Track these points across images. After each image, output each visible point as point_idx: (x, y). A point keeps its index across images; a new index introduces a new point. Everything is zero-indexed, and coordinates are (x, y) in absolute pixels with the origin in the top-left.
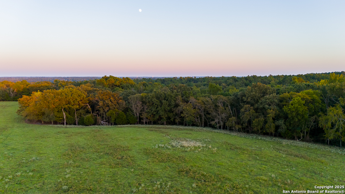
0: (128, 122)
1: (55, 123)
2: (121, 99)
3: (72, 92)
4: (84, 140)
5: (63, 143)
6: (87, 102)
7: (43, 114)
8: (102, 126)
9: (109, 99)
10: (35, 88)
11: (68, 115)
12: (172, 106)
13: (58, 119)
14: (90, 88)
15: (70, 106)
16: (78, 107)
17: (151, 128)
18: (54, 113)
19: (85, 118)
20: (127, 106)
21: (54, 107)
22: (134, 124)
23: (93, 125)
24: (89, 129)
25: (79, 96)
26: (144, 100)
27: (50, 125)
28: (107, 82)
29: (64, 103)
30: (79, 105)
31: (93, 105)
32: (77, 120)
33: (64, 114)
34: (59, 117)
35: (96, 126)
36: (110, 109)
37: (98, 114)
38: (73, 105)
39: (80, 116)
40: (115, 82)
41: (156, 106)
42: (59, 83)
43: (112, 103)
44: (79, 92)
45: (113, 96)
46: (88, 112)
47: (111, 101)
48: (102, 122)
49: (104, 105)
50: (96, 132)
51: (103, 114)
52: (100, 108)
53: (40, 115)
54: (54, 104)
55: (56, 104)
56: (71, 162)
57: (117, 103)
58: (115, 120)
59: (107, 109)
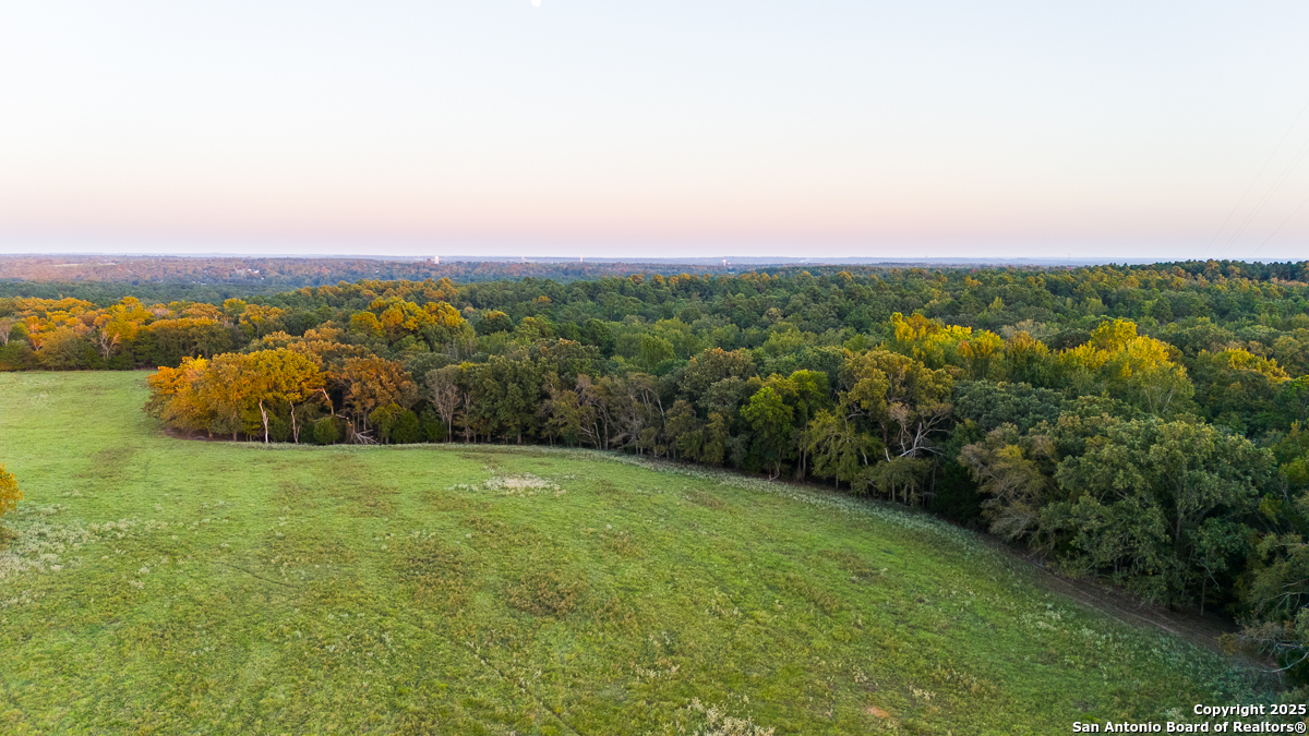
0: (422, 437)
1: (242, 437)
2: (406, 378)
3: (285, 359)
4: (310, 475)
5: (269, 481)
6: (322, 384)
7: (213, 414)
8: (358, 446)
9: (378, 377)
10: (172, 332)
11: (273, 417)
12: (532, 399)
13: (248, 427)
14: (328, 346)
15: (279, 395)
16: (298, 396)
17: (474, 451)
18: (239, 412)
19: (316, 427)
20: (421, 397)
21: (240, 397)
22: (440, 441)
23: (338, 442)
24: (326, 453)
25: (302, 369)
26: (464, 381)
27: (232, 443)
28: (380, 321)
29: (264, 387)
30: (301, 391)
31: (338, 393)
32: (296, 430)
33: (264, 415)
34: (252, 423)
35: (344, 446)
36: (377, 405)
37: (348, 414)
38: (287, 392)
39: (305, 419)
40: (405, 319)
41: (492, 397)
42: (242, 315)
43: (385, 388)
44: (302, 359)
45: (387, 370)
46: (324, 410)
47: (381, 384)
48: (359, 436)
49: (363, 392)
50: (339, 461)
51: (362, 416)
52: (354, 400)
53: (205, 418)
54: (238, 391)
55: (245, 391)
56: (286, 508)
57: (398, 388)
58: (392, 431)
59: (371, 403)
